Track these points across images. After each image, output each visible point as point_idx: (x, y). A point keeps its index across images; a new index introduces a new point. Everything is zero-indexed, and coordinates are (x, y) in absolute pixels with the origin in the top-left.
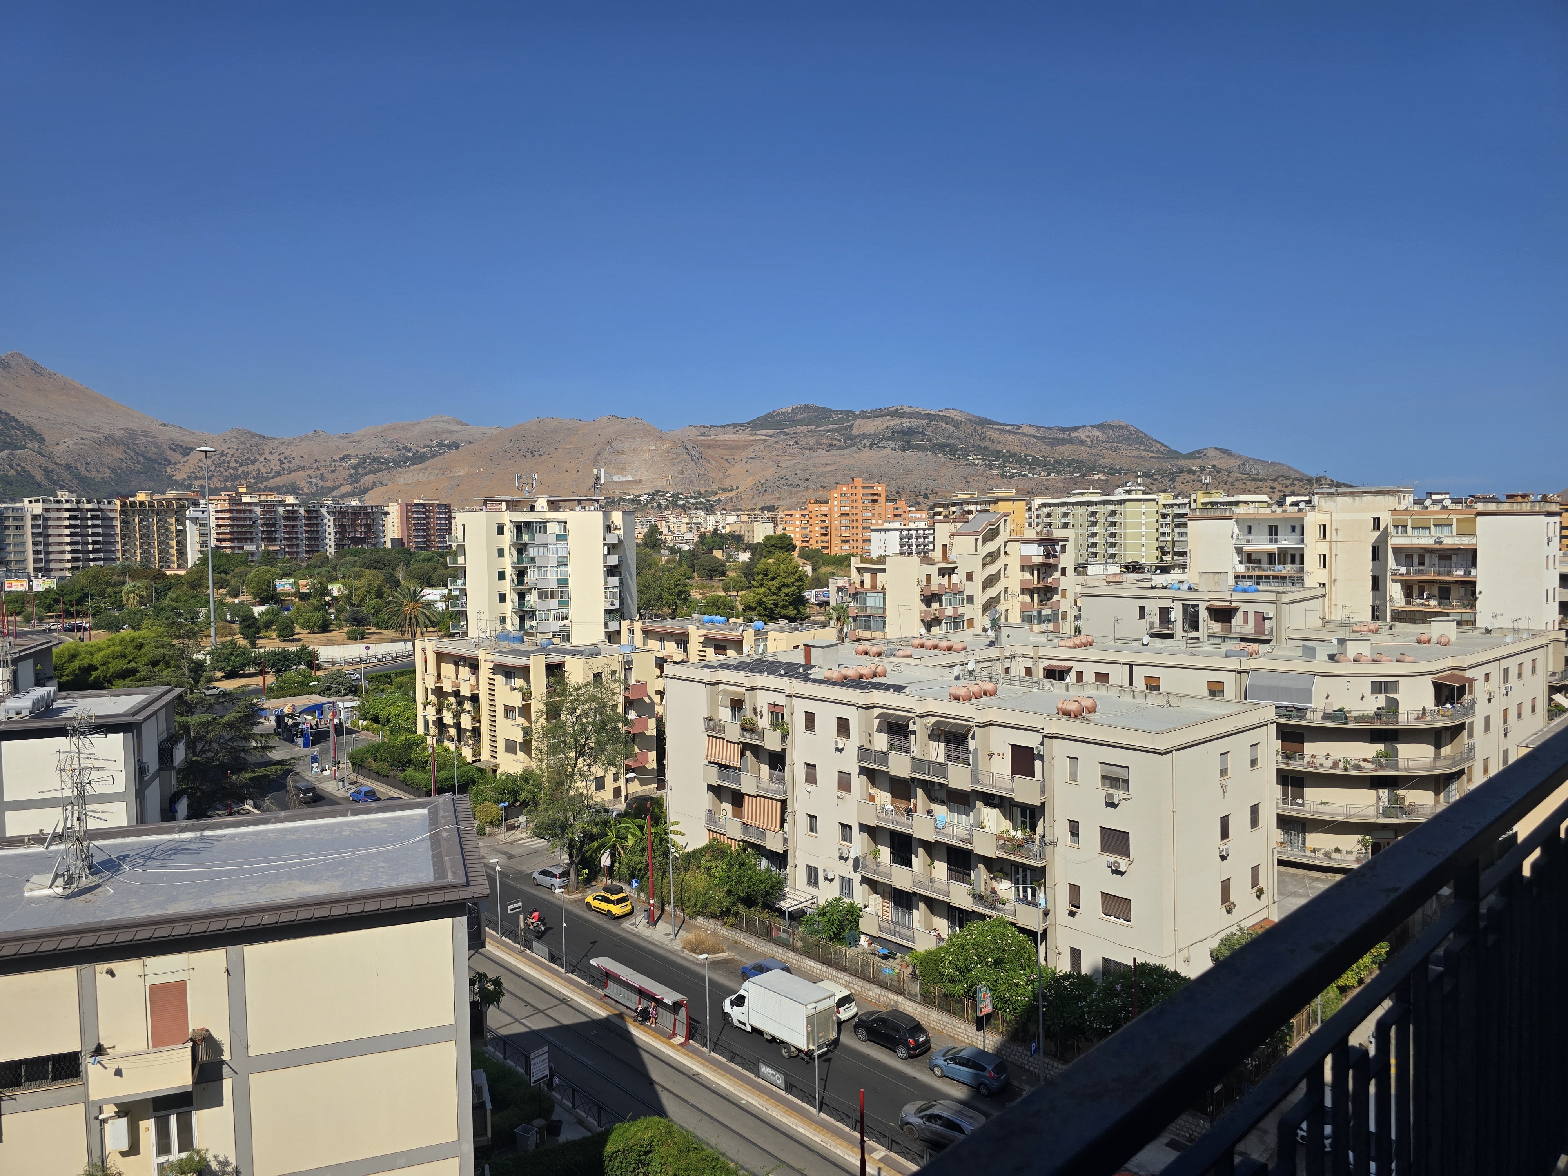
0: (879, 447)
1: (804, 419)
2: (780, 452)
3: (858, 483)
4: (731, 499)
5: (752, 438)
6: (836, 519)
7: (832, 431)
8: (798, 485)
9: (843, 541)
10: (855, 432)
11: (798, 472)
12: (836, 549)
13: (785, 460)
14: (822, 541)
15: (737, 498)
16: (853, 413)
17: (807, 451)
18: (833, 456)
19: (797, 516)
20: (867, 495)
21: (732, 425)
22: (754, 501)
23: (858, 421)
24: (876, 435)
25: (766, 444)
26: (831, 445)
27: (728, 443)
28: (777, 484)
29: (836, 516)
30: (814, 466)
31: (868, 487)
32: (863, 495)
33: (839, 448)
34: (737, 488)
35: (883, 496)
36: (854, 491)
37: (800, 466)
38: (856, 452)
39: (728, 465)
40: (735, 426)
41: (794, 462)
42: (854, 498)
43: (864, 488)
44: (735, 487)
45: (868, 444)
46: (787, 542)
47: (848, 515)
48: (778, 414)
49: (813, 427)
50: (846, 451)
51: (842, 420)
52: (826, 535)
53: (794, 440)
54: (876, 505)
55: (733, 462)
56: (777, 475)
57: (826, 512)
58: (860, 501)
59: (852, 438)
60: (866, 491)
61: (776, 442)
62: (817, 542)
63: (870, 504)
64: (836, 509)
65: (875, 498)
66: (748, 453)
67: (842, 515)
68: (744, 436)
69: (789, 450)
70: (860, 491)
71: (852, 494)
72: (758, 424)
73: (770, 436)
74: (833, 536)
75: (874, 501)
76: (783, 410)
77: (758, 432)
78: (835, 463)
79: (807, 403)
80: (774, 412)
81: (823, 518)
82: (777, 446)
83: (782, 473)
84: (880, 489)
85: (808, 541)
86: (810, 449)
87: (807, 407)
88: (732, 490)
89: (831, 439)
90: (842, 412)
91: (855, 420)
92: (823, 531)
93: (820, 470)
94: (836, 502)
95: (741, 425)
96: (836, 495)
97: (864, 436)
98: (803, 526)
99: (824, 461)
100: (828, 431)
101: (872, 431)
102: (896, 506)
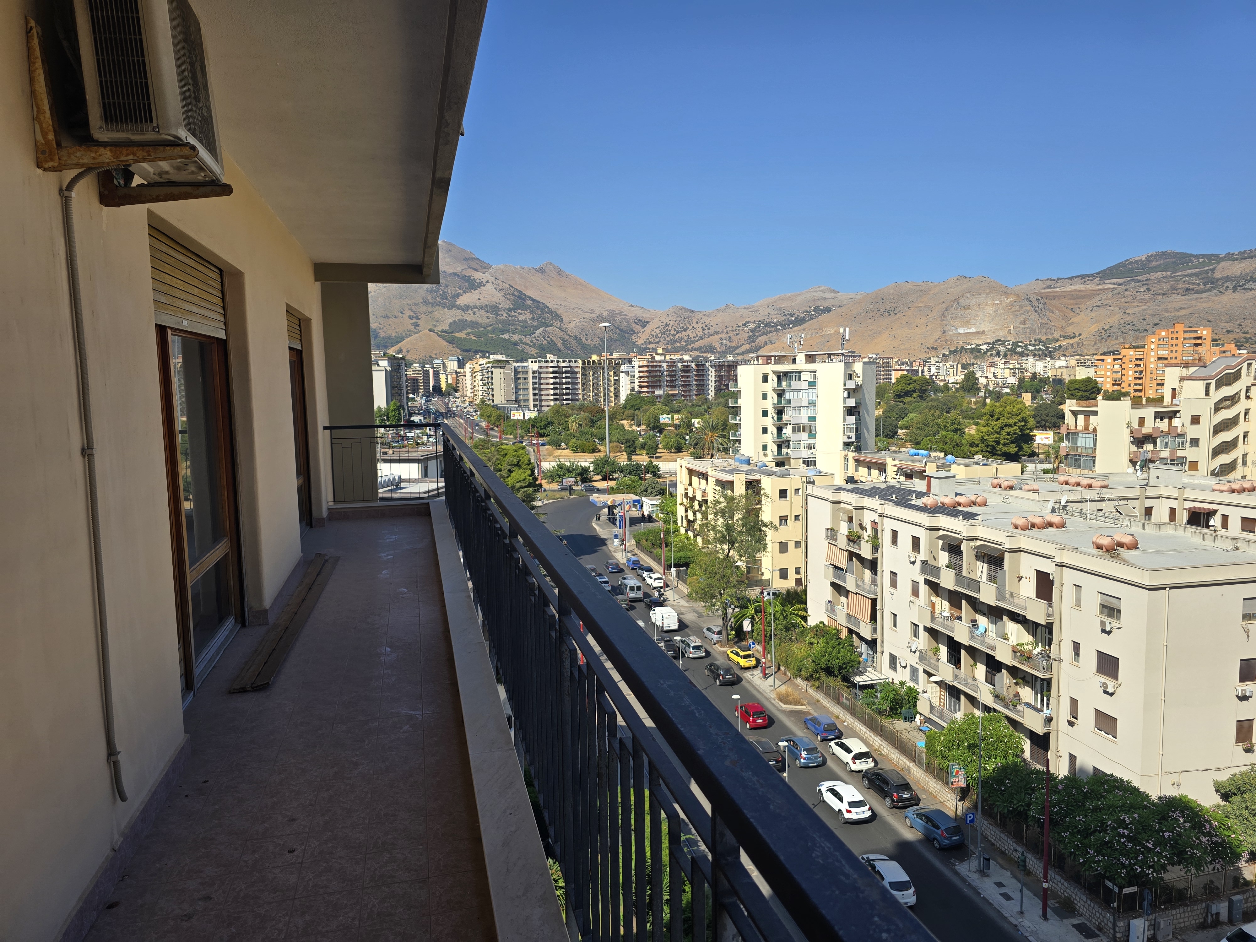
0: (1245, 289)
1: (1159, 266)
2: (1129, 299)
3: (1180, 327)
4: (1072, 345)
5: (1100, 287)
6: (1152, 363)
7: (1189, 275)
8: (1146, 330)
9: (1158, 384)
10: (1217, 275)
11: (1147, 317)
12: (1151, 392)
13: (1134, 307)
14: (1135, 385)
15: (1078, 344)
16: (1217, 256)
17: (1160, 297)
18: (1188, 300)
19: (1109, 361)
20: (1190, 338)
21: (1080, 276)
22: (1096, 347)
23: (1222, 264)
24: (1242, 277)
25: (1114, 292)
26: (1188, 290)
27: (1074, 293)
28: (1122, 329)
29: (1152, 360)
30: (1166, 311)
31: (1190, 331)
32: (1185, 339)
33: (1198, 292)
34: (1080, 335)
35: (1209, 339)
36: (1175, 336)
37: (1149, 312)
38: (1216, 296)
39: (1072, 314)
40: (1083, 277)
41: (1143, 307)
42: (1174, 342)
43: (1185, 332)
44: (1077, 334)
45: (1231, 287)
46: (1092, 385)
47: (1166, 359)
48: (1131, 263)
49: (1169, 273)
50: (1204, 295)
51: (1204, 264)
52: (1140, 378)
53: (1146, 287)
54: (1200, 349)
55: (1078, 311)
56: (1122, 321)
57: (1141, 357)
58: (1180, 345)
59: (1213, 281)
60: (1188, 335)
61: (1126, 290)
62: (1130, 385)
63: (1192, 348)
64: (1153, 353)
65: (1199, 341)
66: (1096, 301)
67: (1159, 359)
68: (1090, 286)
69: (1139, 296)
70: (1181, 335)
71: (1172, 339)
72: (1105, 275)
73: (1120, 285)
74: (1148, 379)
75: (1197, 345)
76: (1137, 259)
77: (1106, 282)
78: (1190, 307)
79: (1164, 250)
80: (1127, 261)
81: (1138, 362)
82: (1127, 293)
83: (1129, 319)
84: (1205, 332)
85: (1120, 385)
86: (1164, 294)
87: (1164, 254)
88: (1074, 337)
89: (1189, 283)
90: (1204, 256)
91: (1218, 263)
92: (1137, 375)
93: (1173, 314)
94: (1153, 347)
95: (1089, 276)
96: (1153, 340)
97: (1227, 279)
98: (1114, 370)
99: (1178, 305)
100: (1186, 276)
101: (1238, 273)
102: (1223, 349)
